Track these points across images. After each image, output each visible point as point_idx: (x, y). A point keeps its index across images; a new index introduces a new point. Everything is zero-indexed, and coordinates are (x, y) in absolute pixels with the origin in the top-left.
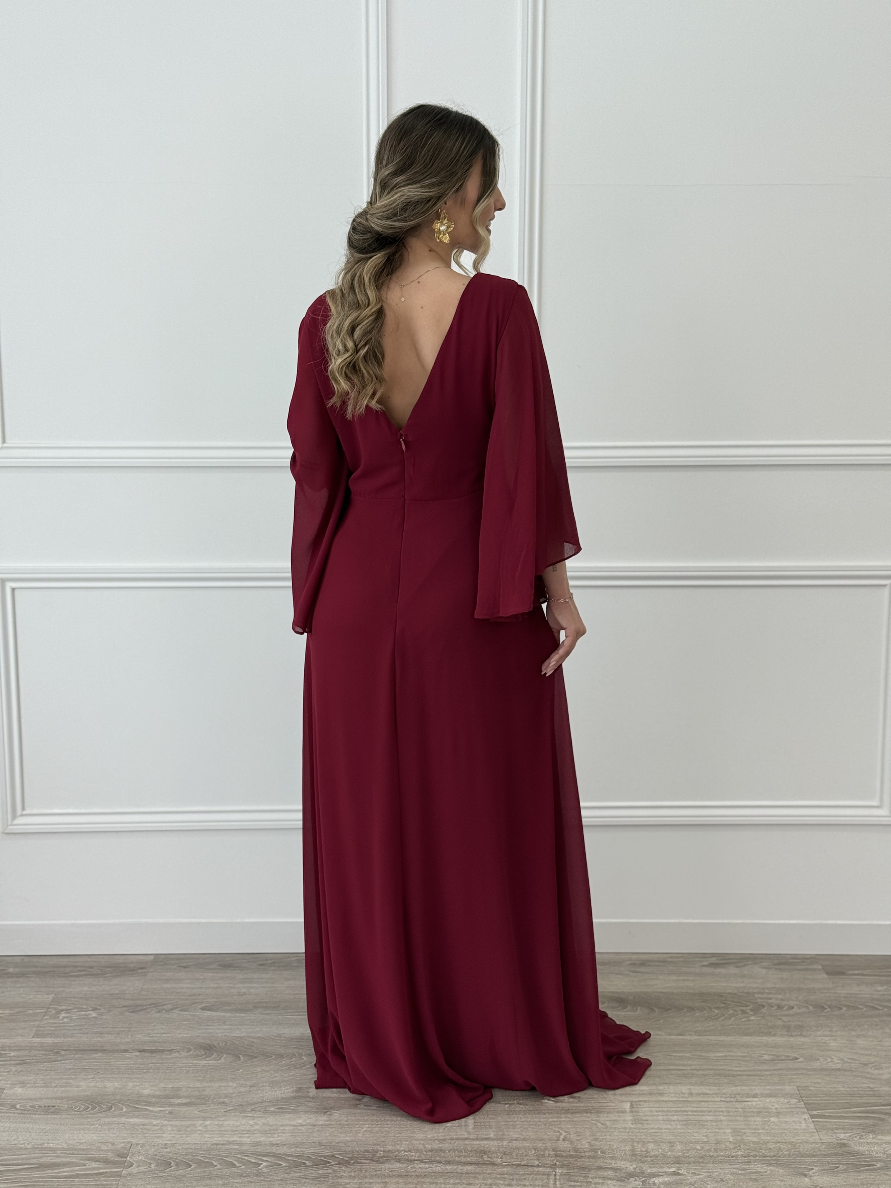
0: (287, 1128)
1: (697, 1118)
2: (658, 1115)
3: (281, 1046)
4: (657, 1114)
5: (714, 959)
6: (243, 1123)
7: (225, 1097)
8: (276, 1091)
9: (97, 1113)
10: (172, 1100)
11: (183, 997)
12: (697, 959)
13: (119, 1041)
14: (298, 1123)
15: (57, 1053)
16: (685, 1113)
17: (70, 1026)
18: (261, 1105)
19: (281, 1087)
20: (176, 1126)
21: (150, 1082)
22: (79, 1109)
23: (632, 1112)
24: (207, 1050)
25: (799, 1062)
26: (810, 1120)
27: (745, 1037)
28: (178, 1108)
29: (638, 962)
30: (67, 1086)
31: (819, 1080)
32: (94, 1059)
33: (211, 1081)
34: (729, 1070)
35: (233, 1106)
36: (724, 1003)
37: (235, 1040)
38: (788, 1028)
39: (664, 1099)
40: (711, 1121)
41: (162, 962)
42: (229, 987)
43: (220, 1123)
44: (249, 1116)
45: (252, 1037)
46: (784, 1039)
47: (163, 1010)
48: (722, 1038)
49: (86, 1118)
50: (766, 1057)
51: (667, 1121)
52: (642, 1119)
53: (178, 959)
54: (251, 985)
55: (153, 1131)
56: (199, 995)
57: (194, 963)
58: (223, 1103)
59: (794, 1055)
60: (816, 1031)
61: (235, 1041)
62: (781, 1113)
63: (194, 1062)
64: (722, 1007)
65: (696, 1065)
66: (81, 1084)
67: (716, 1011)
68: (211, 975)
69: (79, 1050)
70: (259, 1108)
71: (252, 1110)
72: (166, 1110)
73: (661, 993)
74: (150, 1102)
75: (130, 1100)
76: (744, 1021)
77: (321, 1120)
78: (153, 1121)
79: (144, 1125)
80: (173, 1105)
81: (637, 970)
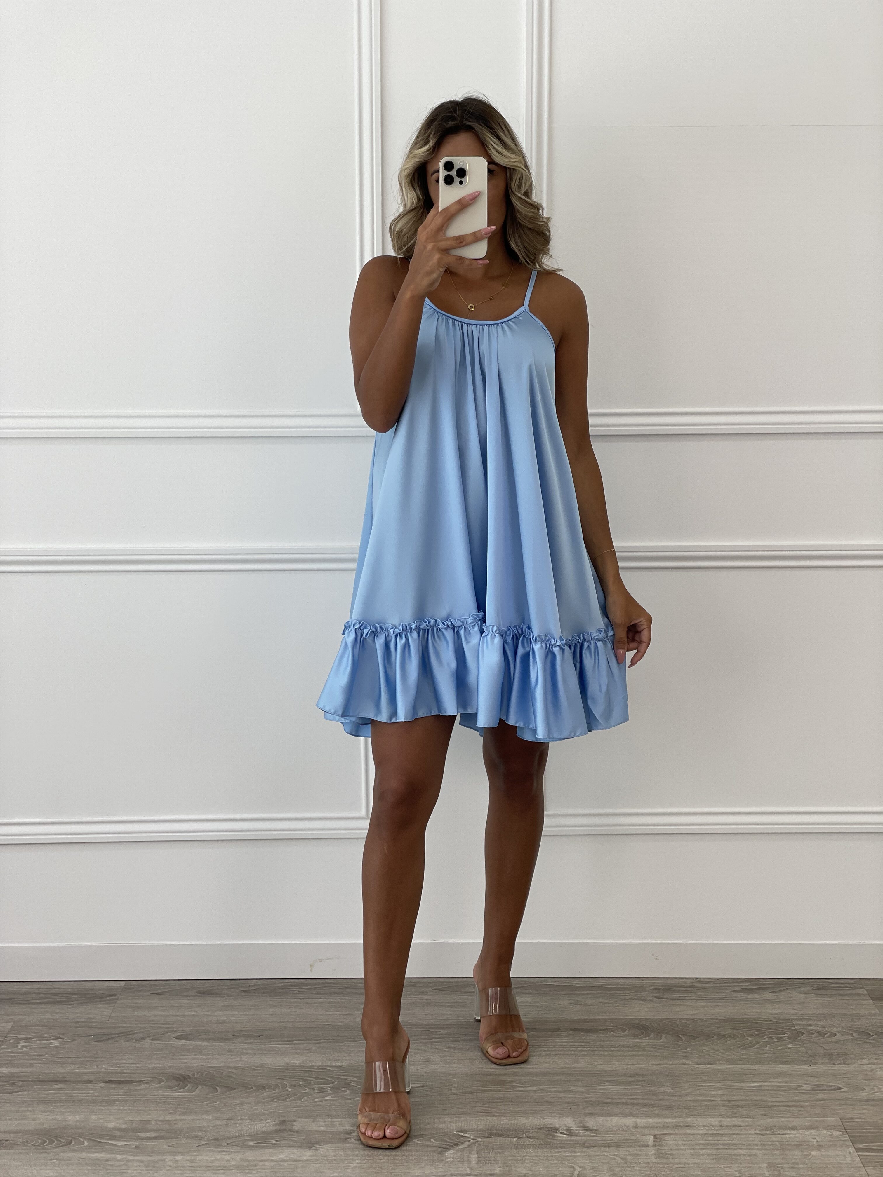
0: (267, 1164)
1: (729, 1152)
2: (685, 1149)
3: (262, 1077)
4: (682, 1147)
5: (747, 984)
6: (218, 1158)
7: (199, 1131)
8: (256, 1124)
9: (55, 1148)
10: (138, 1133)
11: (156, 1026)
12: (729, 985)
13: (82, 1070)
14: (280, 1158)
15: (14, 1084)
16: (715, 1147)
17: (29, 1056)
18: (239, 1140)
19: (262, 1120)
20: (142, 1162)
21: (115, 1115)
22: (35, 1143)
23: (655, 1146)
24: (181, 1081)
25: (841, 1092)
26: (856, 1154)
27: (782, 1066)
28: (146, 1142)
29: (662, 988)
30: (22, 1119)
31: (864, 1111)
32: (55, 1090)
33: (184, 1113)
34: (764, 1101)
35: (208, 1140)
36: (757, 1031)
37: (211, 1070)
38: (830, 1056)
39: (693, 1132)
40: (744, 1155)
41: (133, 988)
42: (207, 1015)
43: (193, 1158)
44: (225, 1151)
45: (230, 1067)
46: (825, 1068)
47: (132, 1039)
48: (757, 1067)
49: (44, 1152)
50: (805, 1087)
51: (695, 1155)
52: (666, 1154)
53: (151, 986)
54: (232, 1013)
55: (117, 1166)
56: (174, 1023)
57: (170, 990)
58: (197, 1137)
59: (838, 1085)
60: (861, 1059)
61: (212, 1072)
62: (822, 1145)
63: (165, 1094)
64: (756, 1035)
65: (727, 1095)
66: (39, 1116)
67: (750, 1039)
68: (188, 1002)
69: (38, 1081)
70: (237, 1142)
71: (228, 1144)
72: (133, 1145)
73: (687, 1019)
74: (115, 1136)
75: (92, 1134)
76: (780, 1049)
77: (306, 1155)
78: (117, 1156)
79: (107, 1160)
80: (141, 1139)
81: (661, 995)
